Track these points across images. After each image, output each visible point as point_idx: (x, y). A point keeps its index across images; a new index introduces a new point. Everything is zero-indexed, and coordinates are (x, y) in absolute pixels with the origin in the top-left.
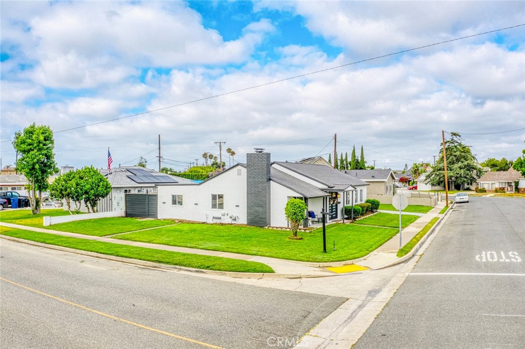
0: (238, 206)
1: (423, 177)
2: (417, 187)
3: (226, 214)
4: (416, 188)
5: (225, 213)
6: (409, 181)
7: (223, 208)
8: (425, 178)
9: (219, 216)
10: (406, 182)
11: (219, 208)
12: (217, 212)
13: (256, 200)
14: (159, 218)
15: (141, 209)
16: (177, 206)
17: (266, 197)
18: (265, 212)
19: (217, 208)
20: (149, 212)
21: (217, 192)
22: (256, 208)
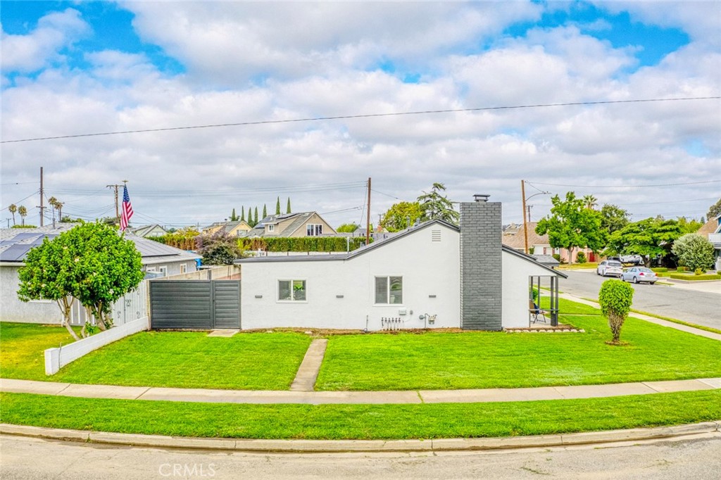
0: (435, 297)
3: (408, 313)
5: (405, 311)
7: (401, 303)
11: (392, 302)
12: (389, 310)
13: (481, 284)
14: (244, 328)
15: (195, 311)
16: (291, 303)
17: (500, 278)
18: (499, 305)
19: (387, 302)
20: (217, 317)
21: (388, 273)
22: (482, 299)
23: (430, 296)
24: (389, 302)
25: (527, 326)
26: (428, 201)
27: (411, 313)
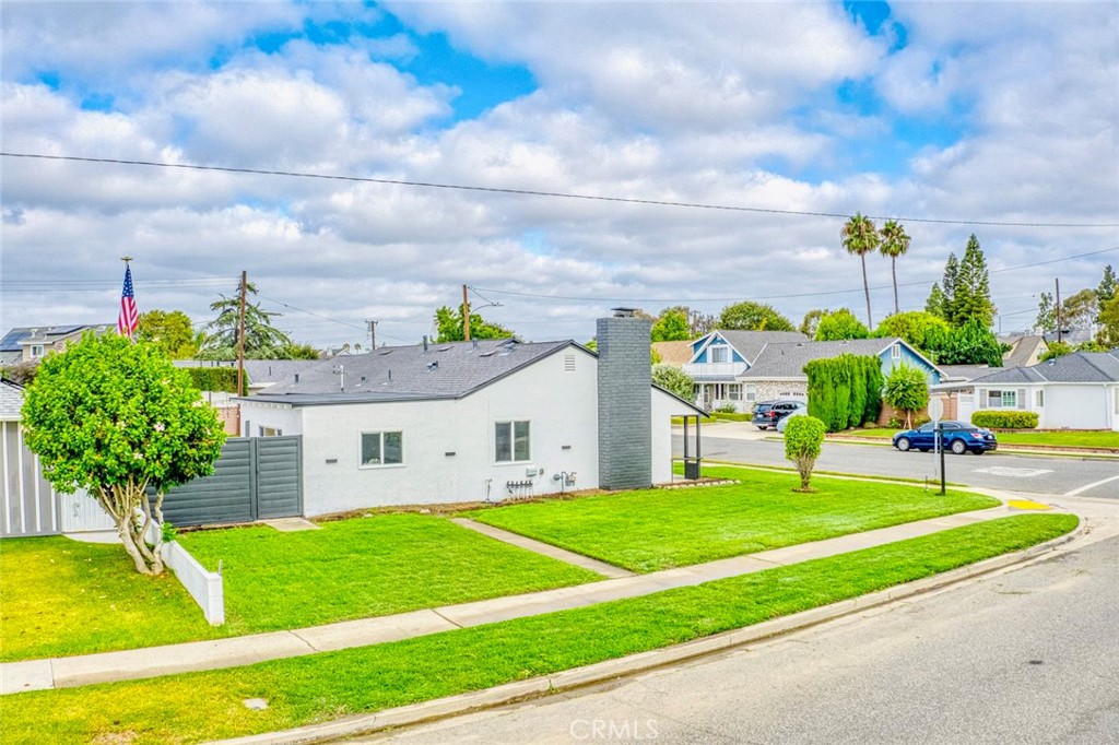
3: (538, 473)
5: (535, 470)
9: (523, 478)
13: (630, 427)
14: (307, 514)
15: (225, 493)
16: (379, 469)
17: (649, 418)
18: (649, 452)
19: (510, 459)
20: (263, 500)
21: (512, 416)
22: (631, 448)
23: (563, 448)
24: (513, 458)
25: (670, 482)
26: (229, 311)
27: (542, 472)
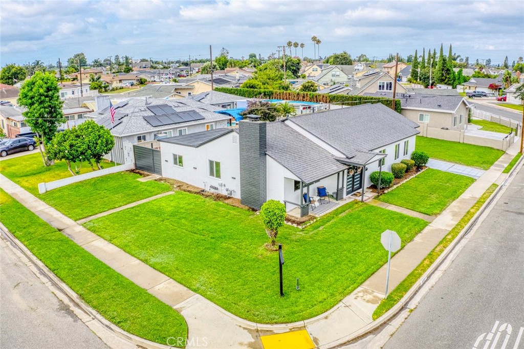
0: (235, 178)
1: (513, 88)
2: (506, 98)
4: (505, 100)
5: (222, 184)
6: (500, 89)
7: (220, 178)
8: (515, 90)
9: (217, 186)
10: (496, 89)
11: (216, 177)
13: (249, 177)
14: (163, 176)
15: (148, 163)
16: (178, 167)
17: (259, 175)
18: (258, 193)
19: (214, 176)
20: (155, 168)
21: (214, 159)
22: (250, 187)
23: (233, 178)
27: (224, 186)
